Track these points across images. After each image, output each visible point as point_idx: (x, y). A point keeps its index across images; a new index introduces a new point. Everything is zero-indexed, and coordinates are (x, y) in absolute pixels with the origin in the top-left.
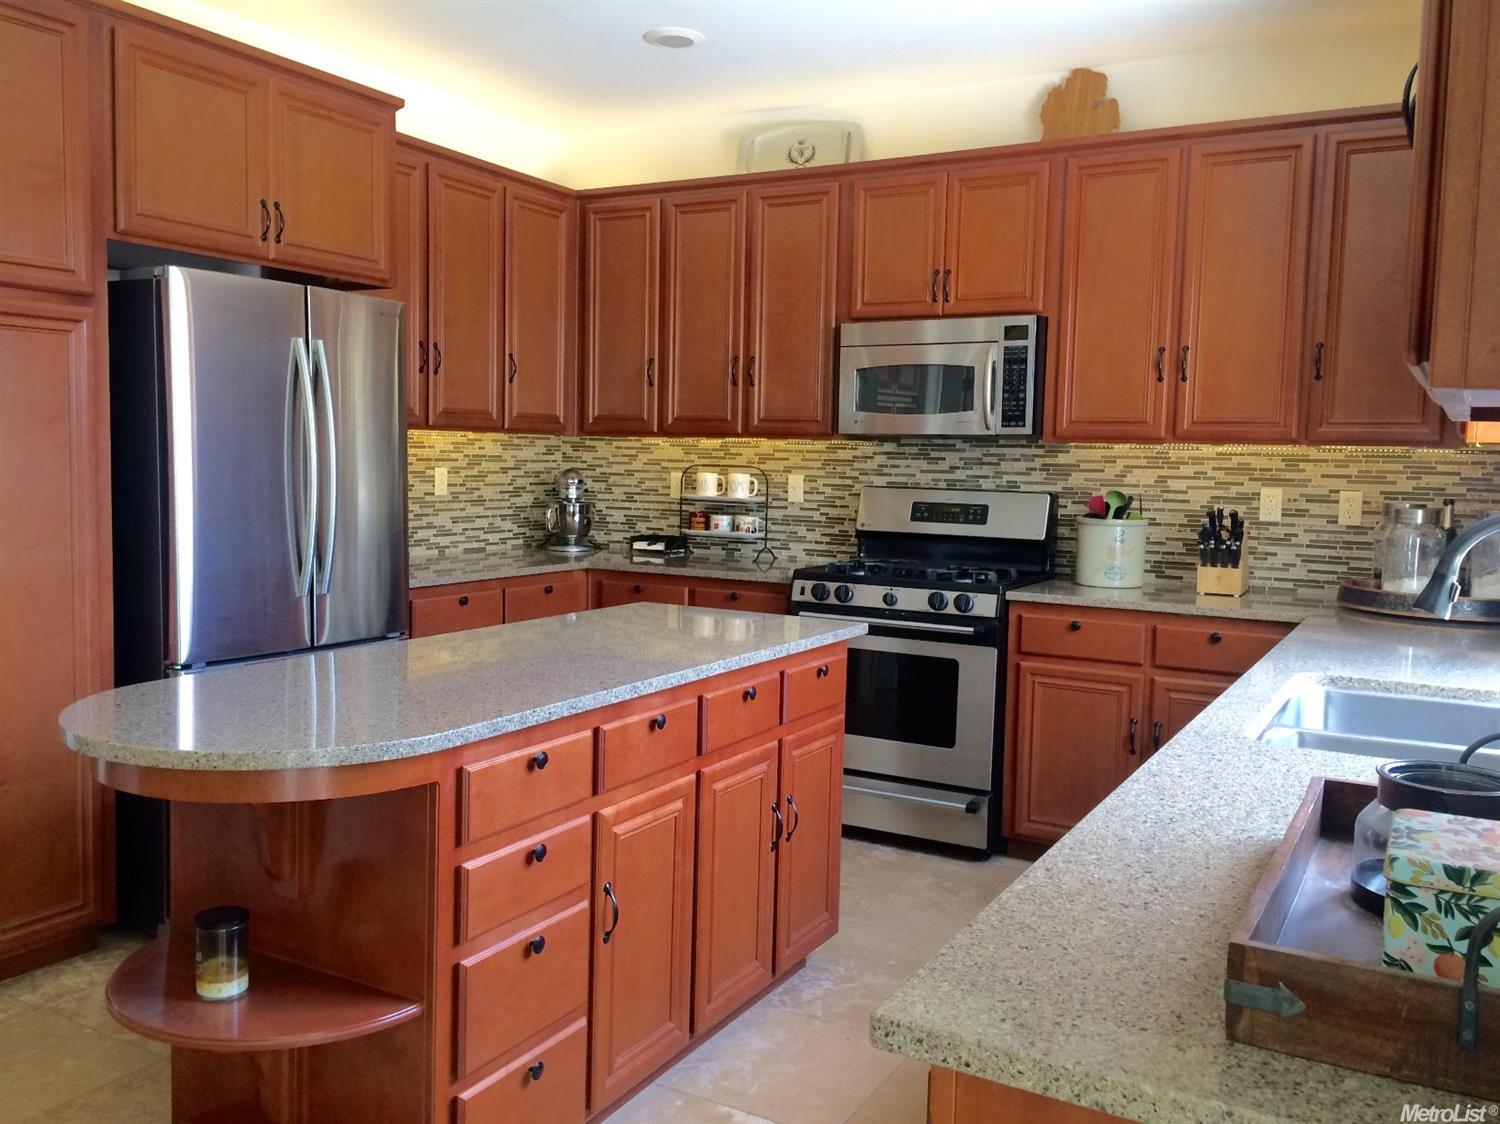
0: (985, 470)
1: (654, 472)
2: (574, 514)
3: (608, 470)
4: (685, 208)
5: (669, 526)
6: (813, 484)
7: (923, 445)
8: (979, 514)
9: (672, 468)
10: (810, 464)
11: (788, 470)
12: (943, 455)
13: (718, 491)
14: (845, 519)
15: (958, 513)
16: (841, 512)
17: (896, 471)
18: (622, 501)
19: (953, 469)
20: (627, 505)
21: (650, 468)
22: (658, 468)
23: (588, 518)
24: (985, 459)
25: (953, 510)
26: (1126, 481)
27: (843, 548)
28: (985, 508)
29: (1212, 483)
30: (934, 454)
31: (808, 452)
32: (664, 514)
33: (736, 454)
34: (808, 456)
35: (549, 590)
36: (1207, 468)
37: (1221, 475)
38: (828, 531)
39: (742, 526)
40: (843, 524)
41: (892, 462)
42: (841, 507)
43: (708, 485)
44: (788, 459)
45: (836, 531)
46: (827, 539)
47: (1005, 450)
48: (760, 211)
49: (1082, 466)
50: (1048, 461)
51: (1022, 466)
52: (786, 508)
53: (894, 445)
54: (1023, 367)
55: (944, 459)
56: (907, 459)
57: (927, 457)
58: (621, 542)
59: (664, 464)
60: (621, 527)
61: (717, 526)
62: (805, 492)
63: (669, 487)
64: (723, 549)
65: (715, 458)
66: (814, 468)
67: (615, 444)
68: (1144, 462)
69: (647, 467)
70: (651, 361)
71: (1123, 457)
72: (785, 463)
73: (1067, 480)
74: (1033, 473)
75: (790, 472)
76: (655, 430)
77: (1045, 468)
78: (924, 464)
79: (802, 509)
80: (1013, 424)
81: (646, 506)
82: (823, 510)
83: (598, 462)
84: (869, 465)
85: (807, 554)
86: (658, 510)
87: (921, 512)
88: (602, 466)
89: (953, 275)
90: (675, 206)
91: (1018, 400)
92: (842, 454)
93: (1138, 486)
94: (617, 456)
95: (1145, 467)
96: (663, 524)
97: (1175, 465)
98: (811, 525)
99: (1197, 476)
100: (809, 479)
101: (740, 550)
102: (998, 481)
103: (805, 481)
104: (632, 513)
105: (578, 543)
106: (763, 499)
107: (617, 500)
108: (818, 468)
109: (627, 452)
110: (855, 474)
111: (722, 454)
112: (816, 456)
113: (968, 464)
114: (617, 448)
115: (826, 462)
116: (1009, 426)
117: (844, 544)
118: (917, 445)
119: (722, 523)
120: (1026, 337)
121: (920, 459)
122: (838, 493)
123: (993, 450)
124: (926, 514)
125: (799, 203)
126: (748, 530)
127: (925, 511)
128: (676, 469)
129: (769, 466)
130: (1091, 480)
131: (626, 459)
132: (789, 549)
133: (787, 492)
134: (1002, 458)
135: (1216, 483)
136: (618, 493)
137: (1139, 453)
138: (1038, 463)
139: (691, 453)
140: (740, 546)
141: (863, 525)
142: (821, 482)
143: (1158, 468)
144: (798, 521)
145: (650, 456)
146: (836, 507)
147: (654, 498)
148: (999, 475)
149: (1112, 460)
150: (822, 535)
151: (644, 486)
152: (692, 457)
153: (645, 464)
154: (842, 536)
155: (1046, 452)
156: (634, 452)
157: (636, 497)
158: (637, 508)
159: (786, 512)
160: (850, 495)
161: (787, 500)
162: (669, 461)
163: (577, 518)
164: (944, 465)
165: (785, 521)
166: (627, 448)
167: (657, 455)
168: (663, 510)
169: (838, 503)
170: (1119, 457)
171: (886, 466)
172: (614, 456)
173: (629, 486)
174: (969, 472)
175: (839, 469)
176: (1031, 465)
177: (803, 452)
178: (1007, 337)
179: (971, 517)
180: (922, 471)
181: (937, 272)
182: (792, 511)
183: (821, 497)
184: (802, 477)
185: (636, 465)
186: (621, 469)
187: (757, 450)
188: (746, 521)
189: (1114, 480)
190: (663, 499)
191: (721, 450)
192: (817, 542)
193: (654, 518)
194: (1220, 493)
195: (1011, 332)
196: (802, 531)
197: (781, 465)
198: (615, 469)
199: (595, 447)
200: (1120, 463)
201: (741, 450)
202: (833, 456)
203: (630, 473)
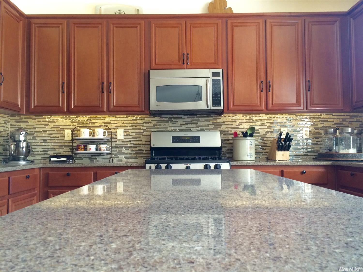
0: (193, 125)
1: (57, 130)
2: (23, 148)
3: (34, 130)
4: (79, 25)
5: (64, 151)
6: (128, 133)
7: (170, 117)
8: (197, 139)
9: (66, 129)
10: (126, 125)
11: (117, 127)
12: (177, 120)
13: (89, 136)
14: (141, 145)
15: (189, 139)
16: (140, 142)
17: (160, 127)
18: (41, 142)
19: (181, 125)
20: (43, 144)
21: (55, 129)
22: (59, 129)
23: (29, 149)
24: (193, 122)
25: (187, 138)
26: (240, 127)
27: (141, 155)
28: (199, 137)
29: (266, 127)
30: (174, 120)
31: (125, 121)
32: (62, 147)
33: (95, 122)
34: (125, 122)
35: (28, 177)
36: (264, 122)
37: (268, 124)
38: (134, 149)
39: (102, 149)
40: (140, 146)
41: (159, 124)
42: (139, 140)
43: (85, 134)
44: (117, 124)
45: (137, 149)
46: (134, 152)
47: (200, 118)
48: (112, 28)
49: (226, 123)
50: (214, 121)
51: (205, 124)
52: (117, 142)
53: (159, 117)
54: (219, 86)
55: (178, 122)
56: (164, 122)
57: (172, 122)
58: (41, 159)
59: (61, 127)
60: (41, 153)
61: (90, 149)
62: (124, 136)
63: (64, 136)
64: (89, 159)
65: (85, 124)
66: (128, 127)
67: (37, 120)
68: (244, 121)
69: (53, 129)
70: (63, 83)
71: (238, 120)
72: (116, 125)
73: (221, 128)
74: (209, 126)
75: (118, 128)
76: (65, 110)
77: (213, 124)
78: (170, 124)
79: (123, 142)
80: (216, 105)
81: (53, 144)
82: (132, 142)
83: (28, 127)
84: (150, 125)
85: (125, 159)
86: (59, 145)
87: (175, 139)
88: (31, 129)
89: (189, 55)
90: (74, 24)
91: (218, 97)
92: (139, 121)
93: (244, 129)
94: (39, 124)
95: (245, 123)
96: (61, 151)
97: (255, 122)
98: (127, 147)
99: (262, 125)
100: (125, 131)
101: (97, 159)
102: (197, 129)
103: (124, 131)
104: (46, 147)
105: (24, 160)
106: (109, 138)
107: (39, 142)
108: (129, 127)
109: (43, 123)
110: (145, 128)
111: (88, 122)
112: (129, 122)
113: (187, 123)
114: (38, 121)
115: (133, 125)
116: (215, 106)
117: (141, 154)
118: (168, 117)
119: (92, 148)
120: (220, 76)
121: (169, 122)
122: (138, 136)
123: (195, 118)
124: (177, 140)
125: (128, 27)
126: (104, 150)
127: (177, 139)
128: (67, 129)
129: (109, 126)
130: (229, 127)
131: (43, 126)
132: (118, 157)
133: (117, 136)
134: (199, 121)
135: (267, 127)
136: (38, 139)
137: (244, 118)
138: (211, 122)
139: (74, 123)
140: (96, 157)
141: (154, 145)
142: (130, 132)
143: (249, 123)
144: (121, 146)
145: (55, 124)
146: (137, 140)
147: (56, 141)
148: (198, 127)
149: (235, 121)
150: (132, 151)
151: (51, 136)
152: (75, 124)
153: (52, 127)
154: (140, 151)
155: (213, 118)
156: (47, 123)
157: (48, 141)
158: (49, 145)
159: (117, 143)
160: (142, 136)
161: (117, 139)
162: (63, 126)
163: (24, 149)
164: (177, 124)
165: (116, 147)
166: (43, 121)
167: (58, 123)
168: (61, 145)
169: (138, 139)
170: (237, 120)
171: (156, 125)
172: (37, 124)
173: (45, 136)
174: (187, 126)
175: (138, 127)
176: (208, 123)
177: (123, 121)
178: (213, 76)
179: (194, 140)
180: (170, 126)
181: (184, 54)
182: (118, 143)
183: (130, 137)
184: (123, 130)
185: (47, 128)
186: (41, 130)
187: (104, 121)
188: (104, 147)
189: (236, 127)
190: (61, 141)
191: (88, 121)
192: (129, 154)
193: (56, 148)
194: (269, 130)
195: (214, 74)
196: (123, 150)
197: (113, 126)
198: (37, 130)
199: (27, 121)
200: (238, 122)
201: (97, 121)
202: (135, 122)
203: (45, 131)
